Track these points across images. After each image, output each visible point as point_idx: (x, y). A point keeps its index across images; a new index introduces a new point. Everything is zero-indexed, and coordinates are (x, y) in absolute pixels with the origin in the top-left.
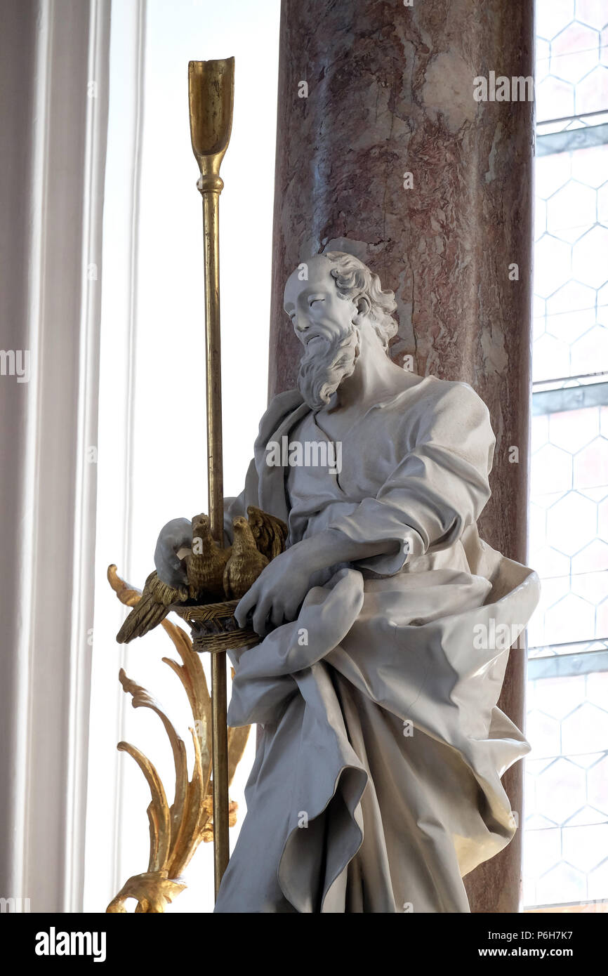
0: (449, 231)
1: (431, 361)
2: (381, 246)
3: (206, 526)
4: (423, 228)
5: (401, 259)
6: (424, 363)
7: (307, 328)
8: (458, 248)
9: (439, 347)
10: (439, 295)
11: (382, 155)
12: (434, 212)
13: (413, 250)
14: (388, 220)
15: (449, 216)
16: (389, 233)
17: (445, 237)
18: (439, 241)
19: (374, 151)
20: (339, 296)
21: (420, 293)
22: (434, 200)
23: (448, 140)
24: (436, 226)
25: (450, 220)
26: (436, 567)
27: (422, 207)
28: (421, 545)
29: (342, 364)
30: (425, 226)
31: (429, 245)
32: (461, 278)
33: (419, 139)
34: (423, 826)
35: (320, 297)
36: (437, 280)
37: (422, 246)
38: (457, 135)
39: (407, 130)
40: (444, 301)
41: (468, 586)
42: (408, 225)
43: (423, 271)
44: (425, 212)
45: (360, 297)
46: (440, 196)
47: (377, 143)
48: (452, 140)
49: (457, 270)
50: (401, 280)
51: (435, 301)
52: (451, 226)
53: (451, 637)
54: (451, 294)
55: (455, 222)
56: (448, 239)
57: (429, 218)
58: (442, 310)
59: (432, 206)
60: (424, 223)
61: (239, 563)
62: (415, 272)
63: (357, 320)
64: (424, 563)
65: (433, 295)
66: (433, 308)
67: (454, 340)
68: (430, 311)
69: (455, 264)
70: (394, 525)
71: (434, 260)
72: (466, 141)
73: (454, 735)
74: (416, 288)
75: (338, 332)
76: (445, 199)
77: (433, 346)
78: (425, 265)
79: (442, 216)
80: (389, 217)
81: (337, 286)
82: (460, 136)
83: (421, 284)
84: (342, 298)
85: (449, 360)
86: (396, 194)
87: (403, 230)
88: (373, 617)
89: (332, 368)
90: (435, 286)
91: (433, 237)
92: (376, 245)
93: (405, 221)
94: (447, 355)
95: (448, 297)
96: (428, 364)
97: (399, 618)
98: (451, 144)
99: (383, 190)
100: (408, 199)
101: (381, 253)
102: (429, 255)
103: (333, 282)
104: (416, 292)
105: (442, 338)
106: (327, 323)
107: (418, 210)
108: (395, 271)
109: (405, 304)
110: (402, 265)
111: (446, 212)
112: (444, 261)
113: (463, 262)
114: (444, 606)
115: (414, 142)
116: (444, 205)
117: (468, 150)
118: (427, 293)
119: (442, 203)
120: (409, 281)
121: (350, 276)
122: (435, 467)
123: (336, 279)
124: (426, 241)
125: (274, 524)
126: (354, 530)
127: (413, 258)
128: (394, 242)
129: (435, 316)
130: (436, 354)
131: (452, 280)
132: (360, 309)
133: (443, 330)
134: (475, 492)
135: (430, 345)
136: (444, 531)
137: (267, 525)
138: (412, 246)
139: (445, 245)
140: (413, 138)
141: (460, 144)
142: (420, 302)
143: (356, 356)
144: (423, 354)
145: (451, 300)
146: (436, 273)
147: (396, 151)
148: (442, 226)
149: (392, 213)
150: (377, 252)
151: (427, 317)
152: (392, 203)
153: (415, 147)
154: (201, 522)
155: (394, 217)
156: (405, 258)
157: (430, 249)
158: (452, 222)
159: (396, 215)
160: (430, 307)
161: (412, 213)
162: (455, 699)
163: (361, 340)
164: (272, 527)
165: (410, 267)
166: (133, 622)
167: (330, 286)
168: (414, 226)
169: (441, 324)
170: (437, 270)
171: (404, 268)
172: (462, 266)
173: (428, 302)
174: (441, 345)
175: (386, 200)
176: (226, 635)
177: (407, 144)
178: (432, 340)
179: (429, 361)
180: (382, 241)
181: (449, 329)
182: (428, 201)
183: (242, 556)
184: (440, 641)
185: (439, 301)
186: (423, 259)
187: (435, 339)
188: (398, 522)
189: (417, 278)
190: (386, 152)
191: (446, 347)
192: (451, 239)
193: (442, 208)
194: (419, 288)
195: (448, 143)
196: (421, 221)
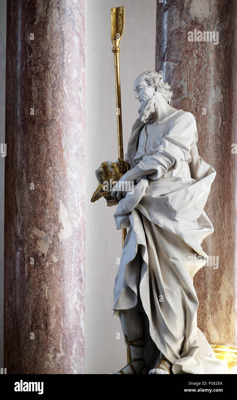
0: (200, 57)
1: (194, 101)
2: (178, 64)
3: (105, 166)
4: (190, 56)
5: (184, 67)
6: (191, 102)
7: (139, 98)
8: (202, 62)
9: (196, 96)
10: (196, 78)
11: (177, 33)
12: (194, 51)
13: (187, 64)
14: (179, 54)
15: (199, 51)
16: (180, 59)
17: (198, 59)
18: (196, 60)
19: (175, 31)
20: (148, 86)
21: (190, 78)
22: (194, 47)
23: (199, 26)
24: (195, 55)
25: (199, 53)
26: (173, 175)
27: (190, 49)
28: (164, 170)
29: (148, 109)
30: (191, 56)
31: (192, 62)
32: (204, 72)
33: (189, 26)
34: (171, 260)
35: (142, 87)
36: (195, 73)
37: (190, 62)
38: (202, 24)
39: (185, 24)
40: (198, 80)
41: (180, 182)
42: (185, 56)
43: (191, 71)
44: (191, 51)
45: (155, 86)
46: (196, 45)
47: (176, 29)
48: (200, 26)
49: (202, 69)
50: (184, 74)
51: (195, 81)
52: (200, 55)
53: (172, 199)
54: (200, 78)
55: (201, 53)
56: (199, 59)
57: (193, 53)
58: (197, 83)
59: (193, 49)
60: (191, 55)
61: (114, 178)
62: (188, 71)
63: (154, 94)
64: (169, 174)
65: (194, 79)
66: (194, 83)
67: (202, 93)
68: (193, 84)
69: (202, 67)
70: (154, 164)
71: (194, 67)
72: (205, 25)
73: (176, 231)
74: (188, 77)
75: (148, 99)
76: (198, 46)
77: (194, 96)
78: (191, 69)
79: (197, 52)
80: (180, 53)
81: (147, 83)
82: (203, 24)
83: (190, 75)
84: (149, 87)
85: (200, 100)
86: (182, 46)
87: (184, 58)
88: (148, 194)
89: (145, 111)
90: (194, 75)
91: (194, 59)
92: (176, 63)
93: (185, 54)
94: (199, 99)
95: (199, 79)
96: (193, 102)
97: (156, 195)
98: (200, 27)
99: (178, 44)
100: (185, 47)
101: (178, 66)
102: (192, 65)
103: (146, 82)
104: (188, 78)
105: (197, 93)
106: (144, 96)
107: (189, 50)
108: (182, 71)
109: (185, 82)
110: (184, 69)
111: (198, 50)
112: (198, 67)
113: (204, 66)
114: (172, 189)
115: (188, 28)
116: (197, 48)
117: (206, 28)
118: (192, 78)
119: (197, 47)
120: (186, 75)
121: (151, 80)
122: (169, 143)
123: (147, 81)
124: (191, 61)
125: (126, 164)
126: (143, 166)
127: (187, 67)
128: (181, 62)
129: (195, 86)
130: (195, 98)
131: (201, 73)
132: (156, 90)
133: (198, 90)
134: (184, 150)
135: (193, 95)
136: (172, 165)
137: (124, 164)
138: (187, 63)
139: (198, 61)
140: (187, 26)
141: (203, 27)
142: (189, 81)
143: (155, 105)
144: (191, 99)
145: (200, 80)
146: (195, 71)
147: (182, 31)
148: (197, 55)
149: (181, 52)
150: (176, 66)
151: (192, 86)
152: (180, 48)
153: (188, 29)
154: (104, 165)
155: (181, 53)
156: (185, 67)
157: (193, 63)
158: (200, 53)
159: (182, 53)
160: (193, 83)
161: (187, 51)
162: (176, 219)
163: (156, 100)
164: (125, 165)
165: (186, 70)
166: (95, 195)
167: (145, 83)
168: (187, 56)
169: (197, 88)
170: (195, 70)
171: (185, 71)
172: (204, 68)
173: (192, 81)
174: (197, 95)
175: (179, 48)
176: (112, 201)
177: (185, 28)
178: (194, 94)
179: (193, 101)
180: (178, 62)
181: (200, 90)
182: (192, 47)
183: (114, 176)
184: (168, 201)
185: (196, 81)
186: (191, 67)
187: (195, 93)
188: (156, 163)
189: (189, 74)
190: (179, 32)
191: (199, 96)
192: (200, 59)
193: (197, 49)
194: (189, 77)
195: (199, 27)
196: (190, 54)
